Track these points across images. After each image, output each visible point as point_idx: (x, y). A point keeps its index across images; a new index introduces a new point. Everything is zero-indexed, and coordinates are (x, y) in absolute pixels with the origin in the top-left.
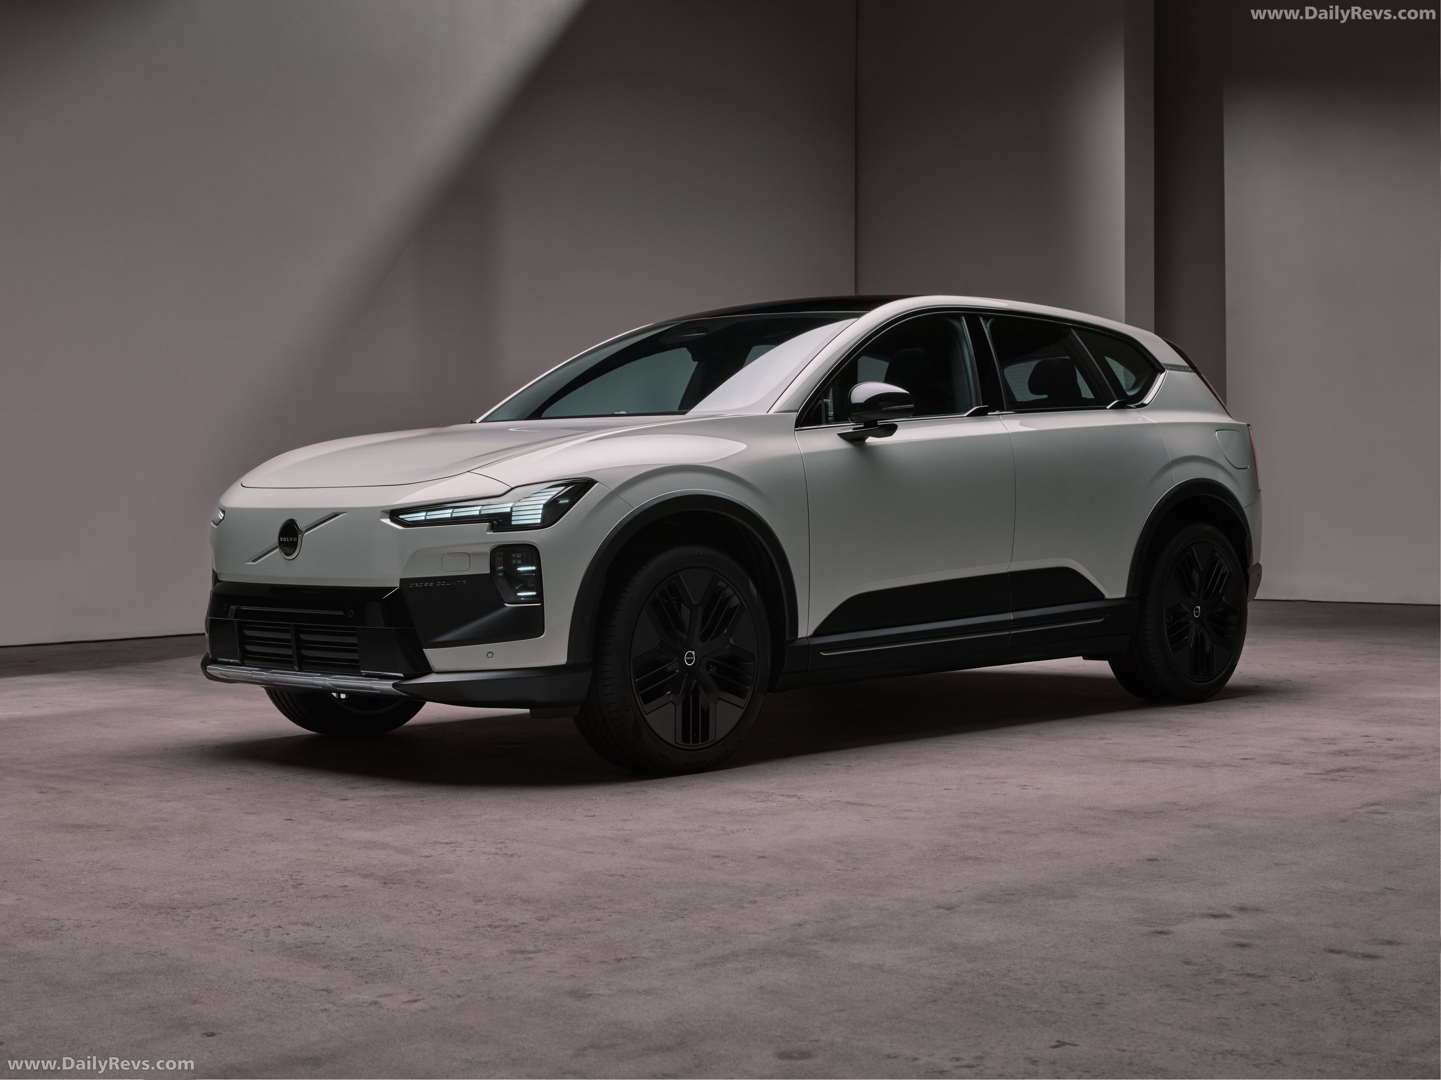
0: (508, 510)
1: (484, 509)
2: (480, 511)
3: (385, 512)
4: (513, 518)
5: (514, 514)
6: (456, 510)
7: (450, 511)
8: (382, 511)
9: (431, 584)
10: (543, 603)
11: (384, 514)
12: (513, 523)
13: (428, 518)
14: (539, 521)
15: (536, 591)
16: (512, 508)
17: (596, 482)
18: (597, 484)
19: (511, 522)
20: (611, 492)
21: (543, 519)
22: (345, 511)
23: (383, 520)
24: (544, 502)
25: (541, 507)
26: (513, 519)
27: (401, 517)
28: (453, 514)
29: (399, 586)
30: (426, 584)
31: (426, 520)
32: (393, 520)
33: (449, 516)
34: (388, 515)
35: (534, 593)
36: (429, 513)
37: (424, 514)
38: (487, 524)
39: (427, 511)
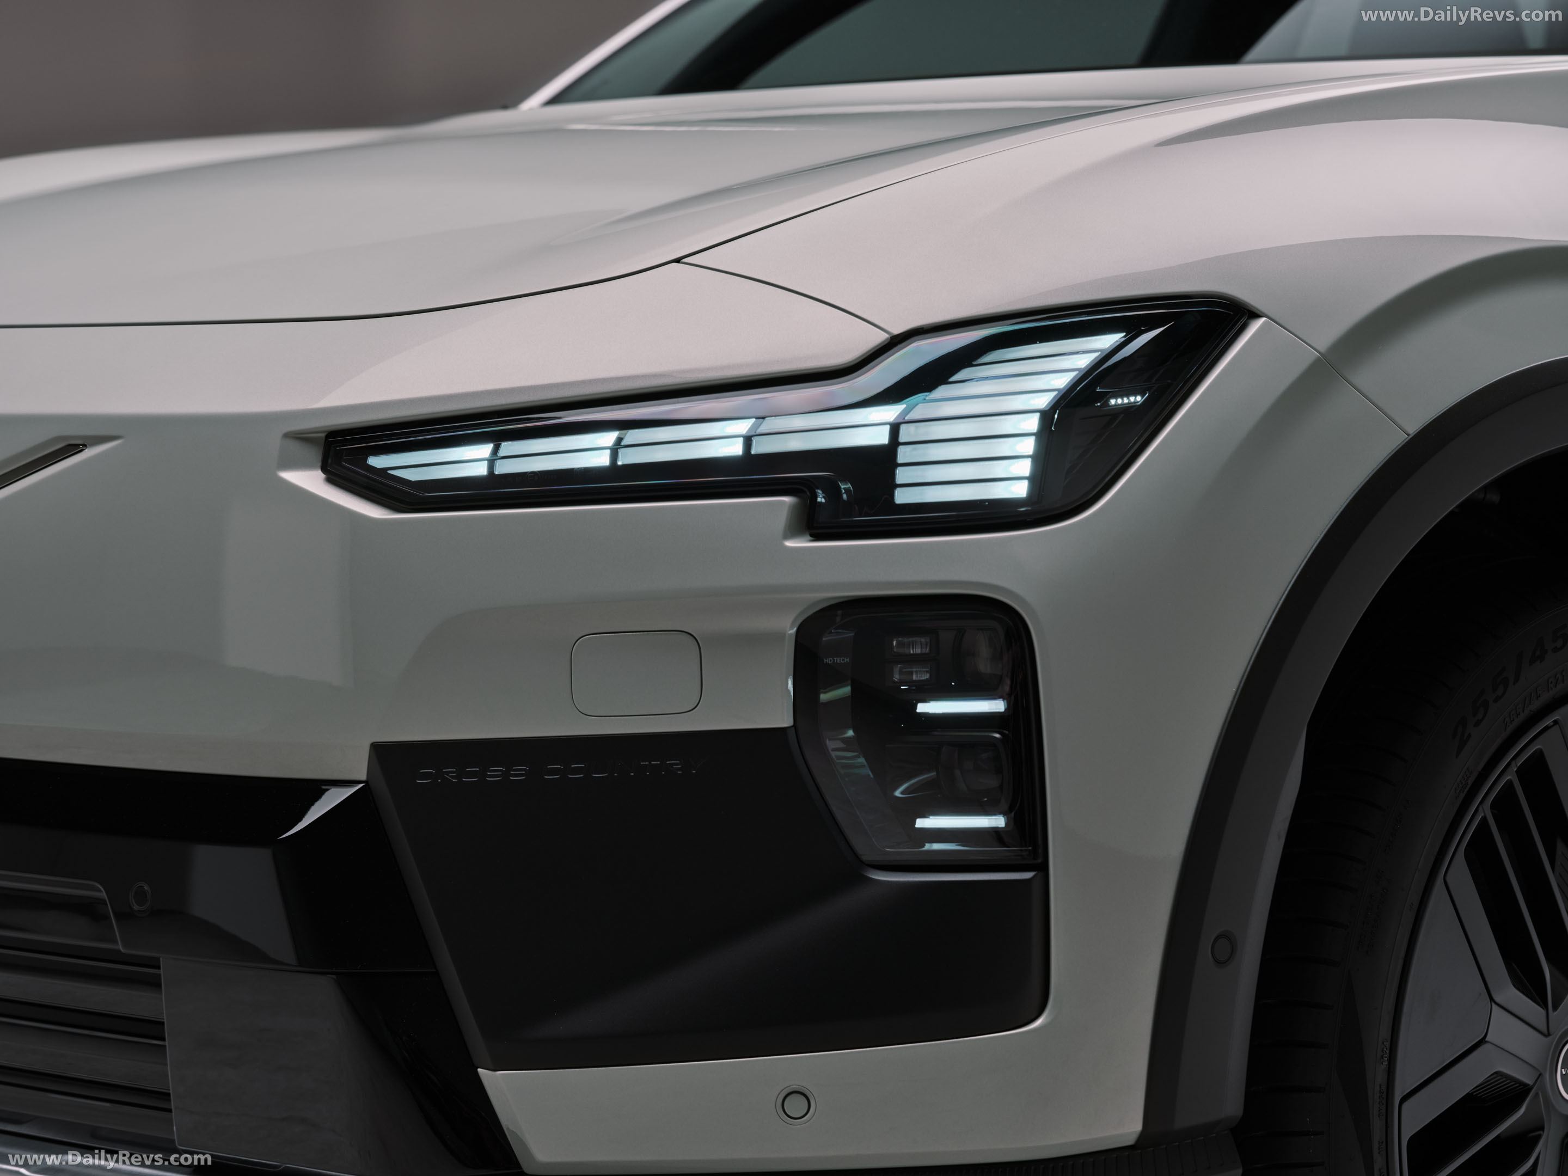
0: (881, 437)
1: (761, 430)
2: (748, 441)
3: (302, 437)
4: (902, 475)
5: (904, 455)
6: (633, 436)
7: (609, 438)
8: (287, 436)
9: (519, 773)
10: (1043, 868)
11: (296, 448)
12: (902, 497)
13: (503, 468)
14: (1020, 490)
15: (1004, 813)
16: (895, 429)
17: (1254, 315)
18: (1255, 326)
19: (892, 496)
20: (1318, 360)
21: (1037, 480)
22: (114, 433)
23: (291, 476)
24: (1043, 401)
25: (1032, 423)
26: (899, 480)
27: (377, 462)
28: (621, 451)
29: (364, 777)
30: (494, 774)
31: (492, 479)
32: (334, 479)
33: (602, 460)
34: (315, 454)
35: (999, 821)
36: (508, 447)
37: (485, 450)
38: (786, 499)
39: (497, 438)
